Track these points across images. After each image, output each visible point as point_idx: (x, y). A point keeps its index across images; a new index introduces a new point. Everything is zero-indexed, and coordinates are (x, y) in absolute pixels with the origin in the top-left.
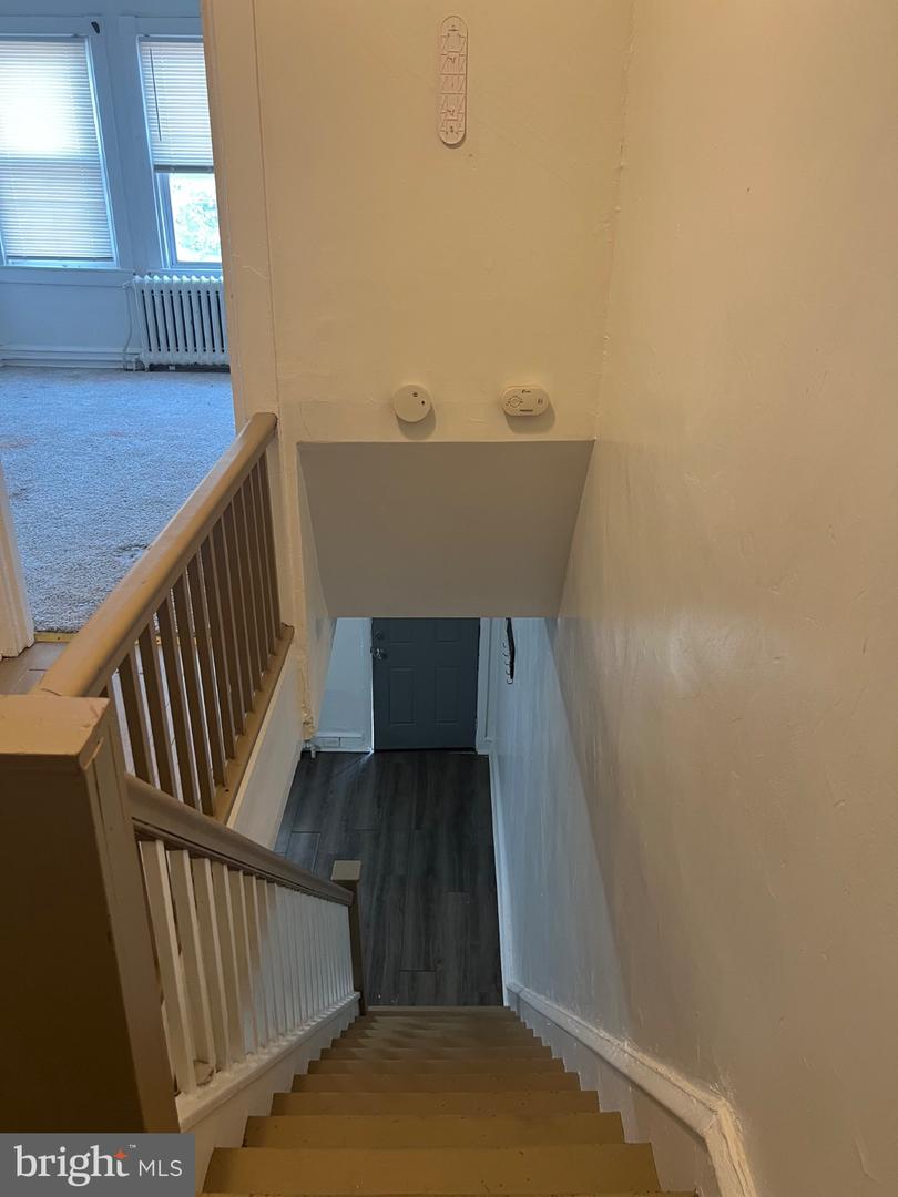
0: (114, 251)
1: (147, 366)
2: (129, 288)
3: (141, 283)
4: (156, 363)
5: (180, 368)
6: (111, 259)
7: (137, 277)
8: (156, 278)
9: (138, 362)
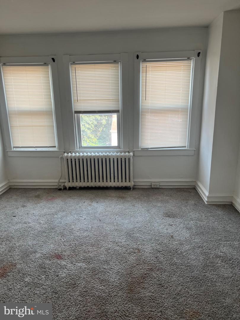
0: (56, 143)
1: (67, 188)
2: (62, 158)
3: (67, 156)
4: (71, 186)
5: (81, 188)
6: (55, 147)
7: (66, 154)
8: (73, 154)
9: (64, 186)
